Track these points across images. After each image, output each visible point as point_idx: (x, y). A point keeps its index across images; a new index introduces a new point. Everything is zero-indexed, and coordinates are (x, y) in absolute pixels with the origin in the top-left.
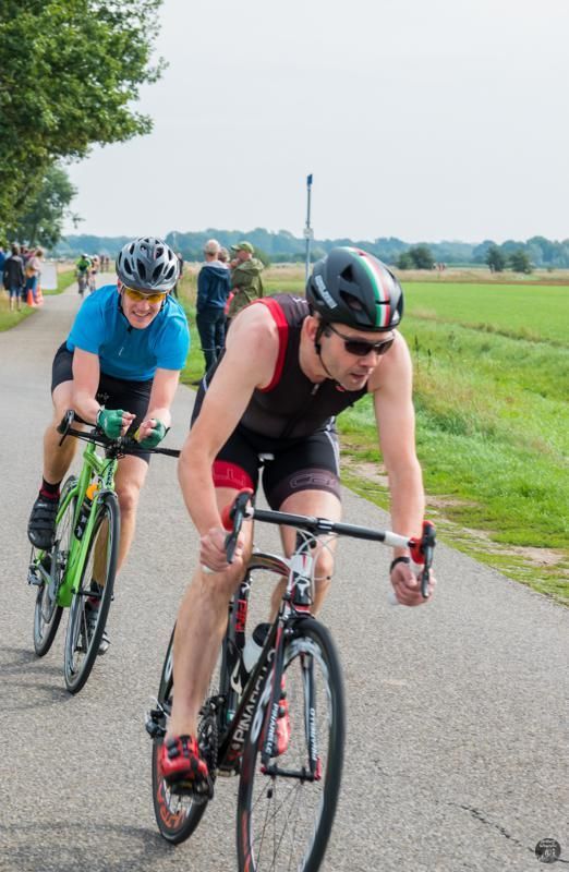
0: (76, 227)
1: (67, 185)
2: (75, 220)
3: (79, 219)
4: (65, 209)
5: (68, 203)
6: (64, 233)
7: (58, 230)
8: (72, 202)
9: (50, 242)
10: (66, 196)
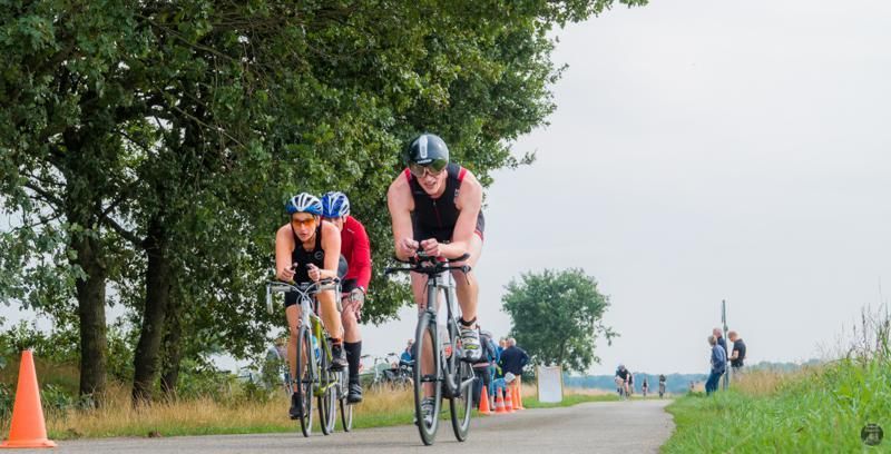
0: (610, 343)
1: (595, 295)
2: (608, 336)
3: (613, 334)
4: (596, 323)
5: (600, 317)
6: (595, 352)
7: (589, 350)
8: (604, 315)
9: (581, 365)
10: (596, 309)
